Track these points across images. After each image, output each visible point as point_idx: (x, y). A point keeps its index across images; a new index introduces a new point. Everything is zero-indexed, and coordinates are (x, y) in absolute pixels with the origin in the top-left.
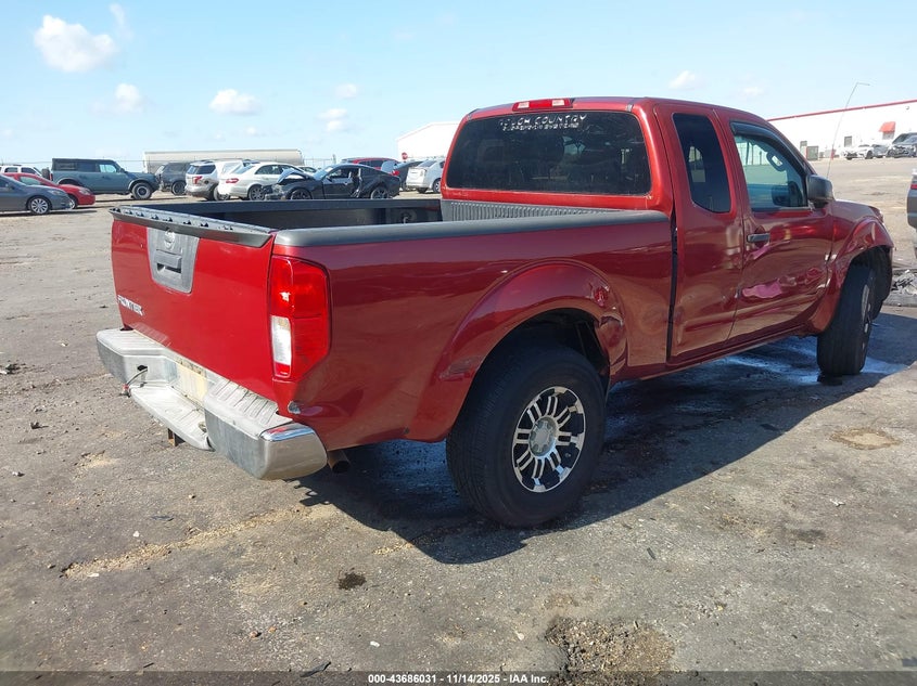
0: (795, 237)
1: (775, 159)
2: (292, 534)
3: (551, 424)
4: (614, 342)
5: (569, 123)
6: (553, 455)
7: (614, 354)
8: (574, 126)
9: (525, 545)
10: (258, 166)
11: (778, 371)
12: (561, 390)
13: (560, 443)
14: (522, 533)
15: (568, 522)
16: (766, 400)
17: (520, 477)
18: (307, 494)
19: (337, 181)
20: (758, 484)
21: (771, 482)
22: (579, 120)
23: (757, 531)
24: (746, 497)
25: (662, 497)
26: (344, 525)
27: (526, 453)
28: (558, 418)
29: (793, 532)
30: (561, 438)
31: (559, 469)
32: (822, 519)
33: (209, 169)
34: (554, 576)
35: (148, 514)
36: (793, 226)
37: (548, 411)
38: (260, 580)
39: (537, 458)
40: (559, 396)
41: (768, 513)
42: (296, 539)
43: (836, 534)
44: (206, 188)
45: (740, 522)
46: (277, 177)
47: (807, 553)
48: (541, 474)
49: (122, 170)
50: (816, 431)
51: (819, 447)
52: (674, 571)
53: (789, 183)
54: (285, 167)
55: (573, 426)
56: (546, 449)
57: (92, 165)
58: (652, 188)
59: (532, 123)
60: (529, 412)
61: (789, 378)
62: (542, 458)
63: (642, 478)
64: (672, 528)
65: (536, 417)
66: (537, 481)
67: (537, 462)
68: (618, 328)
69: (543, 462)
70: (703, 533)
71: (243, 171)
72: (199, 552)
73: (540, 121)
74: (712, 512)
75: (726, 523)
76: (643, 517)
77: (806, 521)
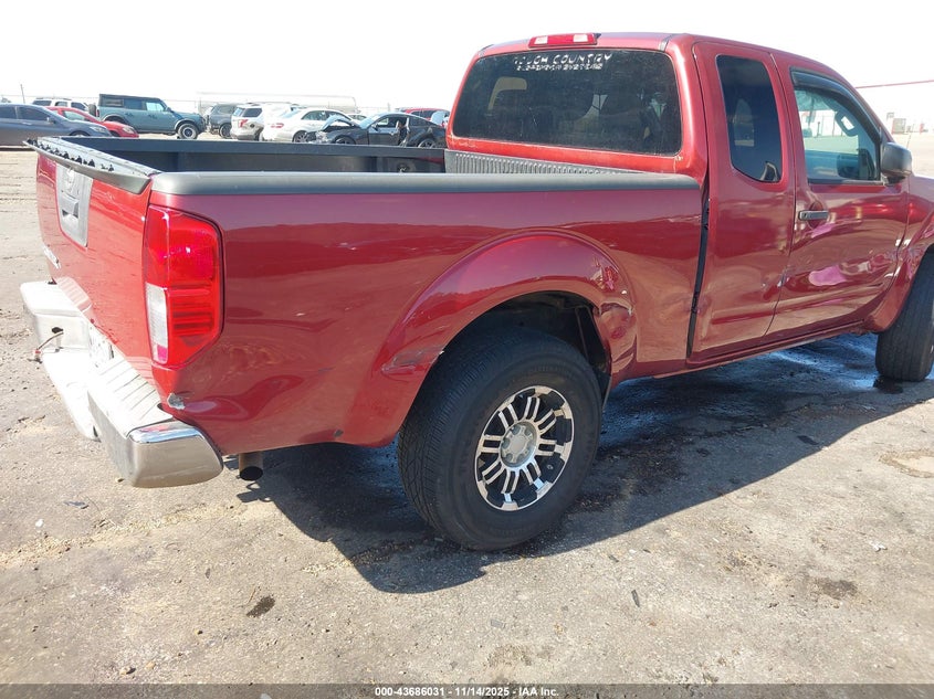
0: (866, 216)
1: (845, 120)
2: (216, 537)
3: (530, 430)
4: (618, 334)
5: (592, 63)
6: (530, 467)
7: (617, 349)
8: (598, 68)
9: (485, 573)
10: (305, 112)
11: (828, 370)
12: (545, 390)
13: (540, 453)
14: (485, 558)
15: (543, 547)
16: (808, 405)
17: (484, 493)
18: (248, 487)
19: (383, 130)
20: (784, 513)
21: (799, 512)
22: (603, 61)
23: (773, 576)
24: (766, 529)
25: (662, 522)
26: (278, 531)
27: (495, 464)
28: (540, 422)
29: (817, 582)
30: (542, 447)
31: (538, 483)
32: (856, 566)
33: (255, 112)
34: (510, 620)
35: (62, 498)
36: (866, 203)
37: (526, 414)
38: (159, 595)
39: (509, 470)
40: (542, 397)
41: (790, 553)
42: (218, 544)
43: (870, 589)
44: (251, 132)
45: (754, 563)
46: (322, 124)
47: (833, 612)
48: (514, 488)
49: (169, 110)
50: (863, 450)
51: (865, 471)
52: (660, 625)
53: (860, 151)
54: (333, 113)
55: (558, 433)
56: (521, 459)
57: (139, 102)
58: (683, 147)
59: (550, 62)
60: (501, 415)
61: (840, 380)
62: (517, 470)
63: (645, 494)
64: (667, 565)
65: (510, 421)
66: (508, 497)
67: (509, 474)
68: (625, 317)
69: (517, 475)
70: (705, 575)
71: (290, 116)
72: (101, 553)
73: (559, 60)
74: (721, 546)
75: (737, 563)
76: (635, 547)
77: (836, 568)
